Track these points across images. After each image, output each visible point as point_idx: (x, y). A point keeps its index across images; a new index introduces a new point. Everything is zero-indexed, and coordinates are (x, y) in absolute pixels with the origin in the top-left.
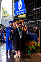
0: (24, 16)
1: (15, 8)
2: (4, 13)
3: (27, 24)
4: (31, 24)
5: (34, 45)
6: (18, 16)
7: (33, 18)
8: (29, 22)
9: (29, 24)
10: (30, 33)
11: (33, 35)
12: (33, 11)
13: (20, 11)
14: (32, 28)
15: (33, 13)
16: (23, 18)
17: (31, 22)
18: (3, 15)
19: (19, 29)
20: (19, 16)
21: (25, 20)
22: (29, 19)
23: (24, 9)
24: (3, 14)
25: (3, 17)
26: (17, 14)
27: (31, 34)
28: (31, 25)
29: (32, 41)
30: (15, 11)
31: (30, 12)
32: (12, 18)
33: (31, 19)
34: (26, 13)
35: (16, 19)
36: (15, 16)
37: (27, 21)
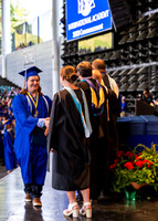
0: (106, 41)
1: (64, 7)
2: (18, 30)
3: (120, 77)
4: (137, 76)
5: (150, 167)
6: (77, 41)
7: (143, 51)
8: (126, 67)
9: (128, 77)
10: (132, 117)
11: (146, 124)
12: (146, 21)
13: (88, 21)
14: (141, 92)
15: (145, 30)
16: (99, 53)
17: (135, 66)
18: (13, 40)
21: (110, 59)
22: (125, 55)
23: (105, 14)
24: (13, 35)
25: (14, 49)
26: (76, 34)
27: (137, 119)
28: (135, 81)
29: (140, 150)
30: (63, 21)
31: (130, 25)
32: (53, 52)
33: (134, 53)
34: (112, 31)
35: (71, 58)
36: (65, 44)
37: (117, 63)
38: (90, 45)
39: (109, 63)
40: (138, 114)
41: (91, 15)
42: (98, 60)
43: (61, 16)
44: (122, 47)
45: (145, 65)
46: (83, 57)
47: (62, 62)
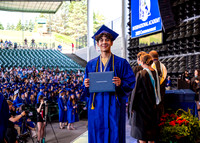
0: (158, 39)
1: (130, 15)
3: (167, 63)
4: (179, 62)
5: (187, 124)
6: (138, 38)
7: (183, 46)
8: (171, 56)
9: (173, 63)
10: (175, 90)
11: (184, 95)
12: (185, 26)
13: (146, 24)
15: (184, 31)
16: (153, 46)
17: (177, 56)
19: (153, 78)
20: (141, 41)
21: (161, 50)
22: (171, 48)
23: (157, 20)
26: (138, 33)
27: (178, 91)
28: (177, 66)
29: (180, 113)
30: (129, 24)
31: (174, 28)
32: (122, 46)
33: (176, 47)
34: (162, 31)
35: (134, 49)
36: (130, 40)
37: (165, 53)
38: (147, 41)
39: (160, 54)
40: (179, 89)
41: (148, 20)
42: (153, 51)
43: (127, 21)
44: (168, 42)
45: (184, 55)
46: (142, 49)
47: (128, 52)
